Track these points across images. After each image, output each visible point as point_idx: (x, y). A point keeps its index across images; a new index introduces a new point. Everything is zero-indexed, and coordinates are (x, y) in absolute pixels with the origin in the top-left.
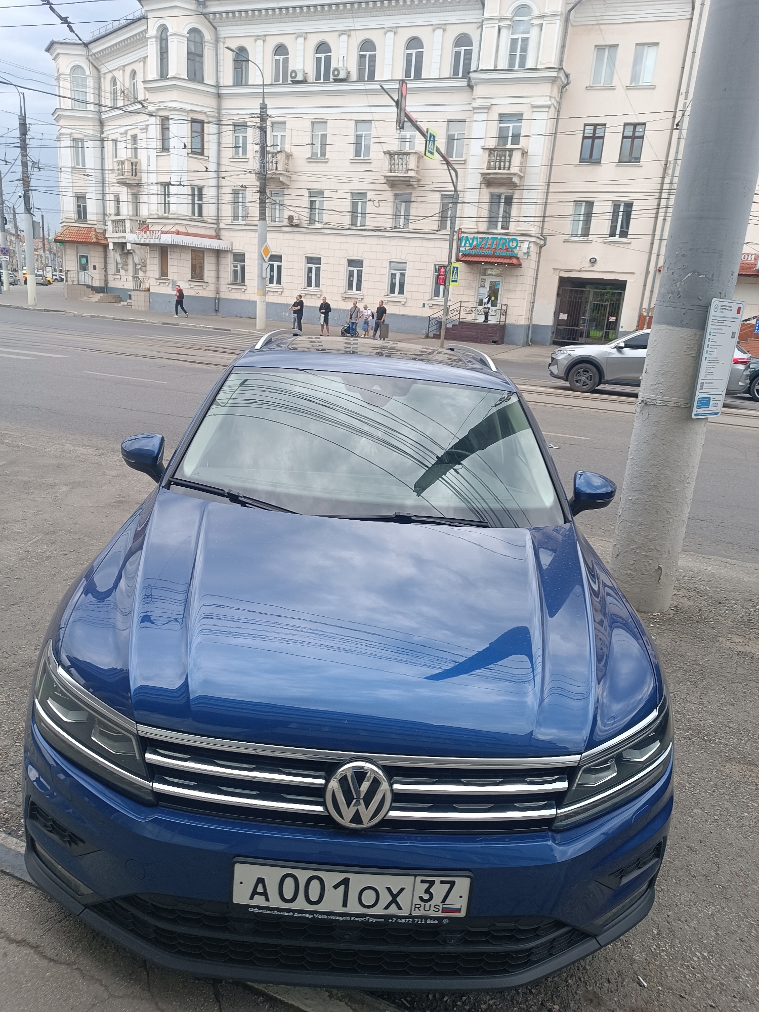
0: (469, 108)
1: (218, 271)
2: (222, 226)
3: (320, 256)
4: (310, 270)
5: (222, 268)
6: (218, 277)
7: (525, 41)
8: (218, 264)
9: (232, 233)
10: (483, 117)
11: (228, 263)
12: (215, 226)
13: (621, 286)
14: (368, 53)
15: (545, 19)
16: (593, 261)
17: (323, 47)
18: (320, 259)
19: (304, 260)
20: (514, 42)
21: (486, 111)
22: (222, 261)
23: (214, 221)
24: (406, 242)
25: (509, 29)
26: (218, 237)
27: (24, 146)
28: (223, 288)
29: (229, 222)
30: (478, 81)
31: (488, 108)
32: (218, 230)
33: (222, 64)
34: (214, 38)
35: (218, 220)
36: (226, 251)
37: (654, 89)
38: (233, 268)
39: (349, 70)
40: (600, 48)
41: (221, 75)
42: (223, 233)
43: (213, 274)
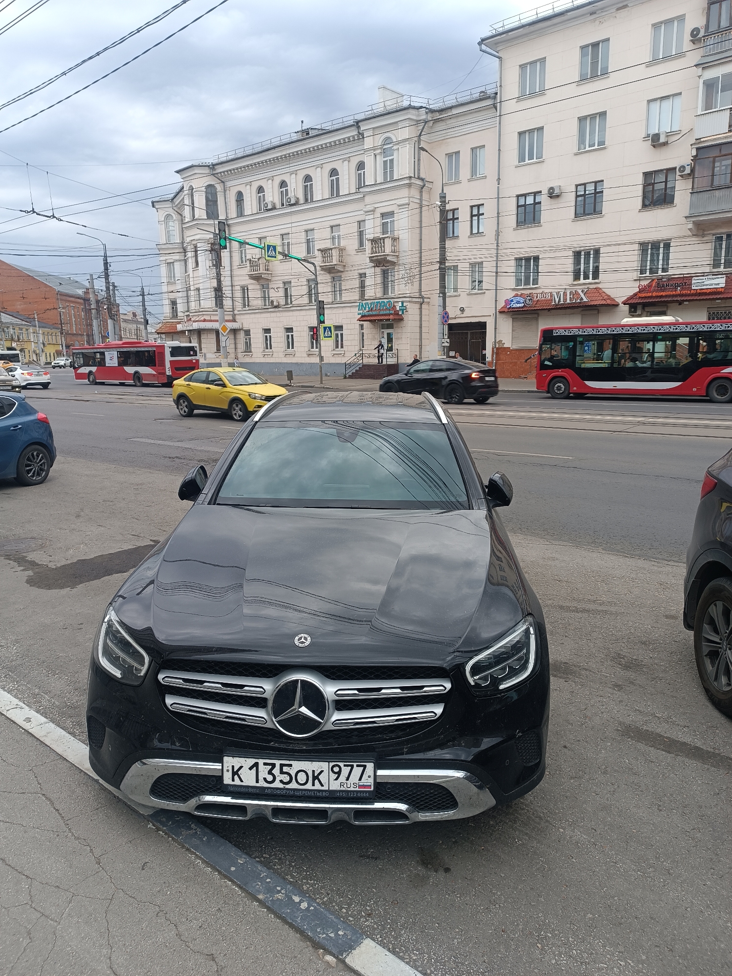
0: (362, 212)
1: (235, 344)
2: (236, 312)
3: (291, 327)
4: (288, 336)
5: (238, 341)
6: (236, 348)
7: (392, 161)
8: (235, 339)
9: (242, 317)
10: (372, 217)
11: (241, 336)
12: (232, 313)
13: (483, 325)
14: (309, 183)
15: (400, 145)
16: (462, 310)
17: (283, 184)
18: (292, 328)
19: (283, 331)
20: (385, 162)
21: (372, 213)
22: (238, 336)
23: (231, 310)
24: (341, 311)
25: (381, 155)
26: (234, 320)
27: (107, 276)
28: (240, 355)
29: (240, 309)
30: (365, 193)
31: (373, 211)
32: (234, 315)
33: (229, 204)
34: (223, 188)
35: (233, 308)
36: (240, 330)
37: (486, 178)
38: (245, 341)
39: (298, 197)
40: (449, 156)
41: (229, 211)
42: (237, 317)
43: (233, 346)
